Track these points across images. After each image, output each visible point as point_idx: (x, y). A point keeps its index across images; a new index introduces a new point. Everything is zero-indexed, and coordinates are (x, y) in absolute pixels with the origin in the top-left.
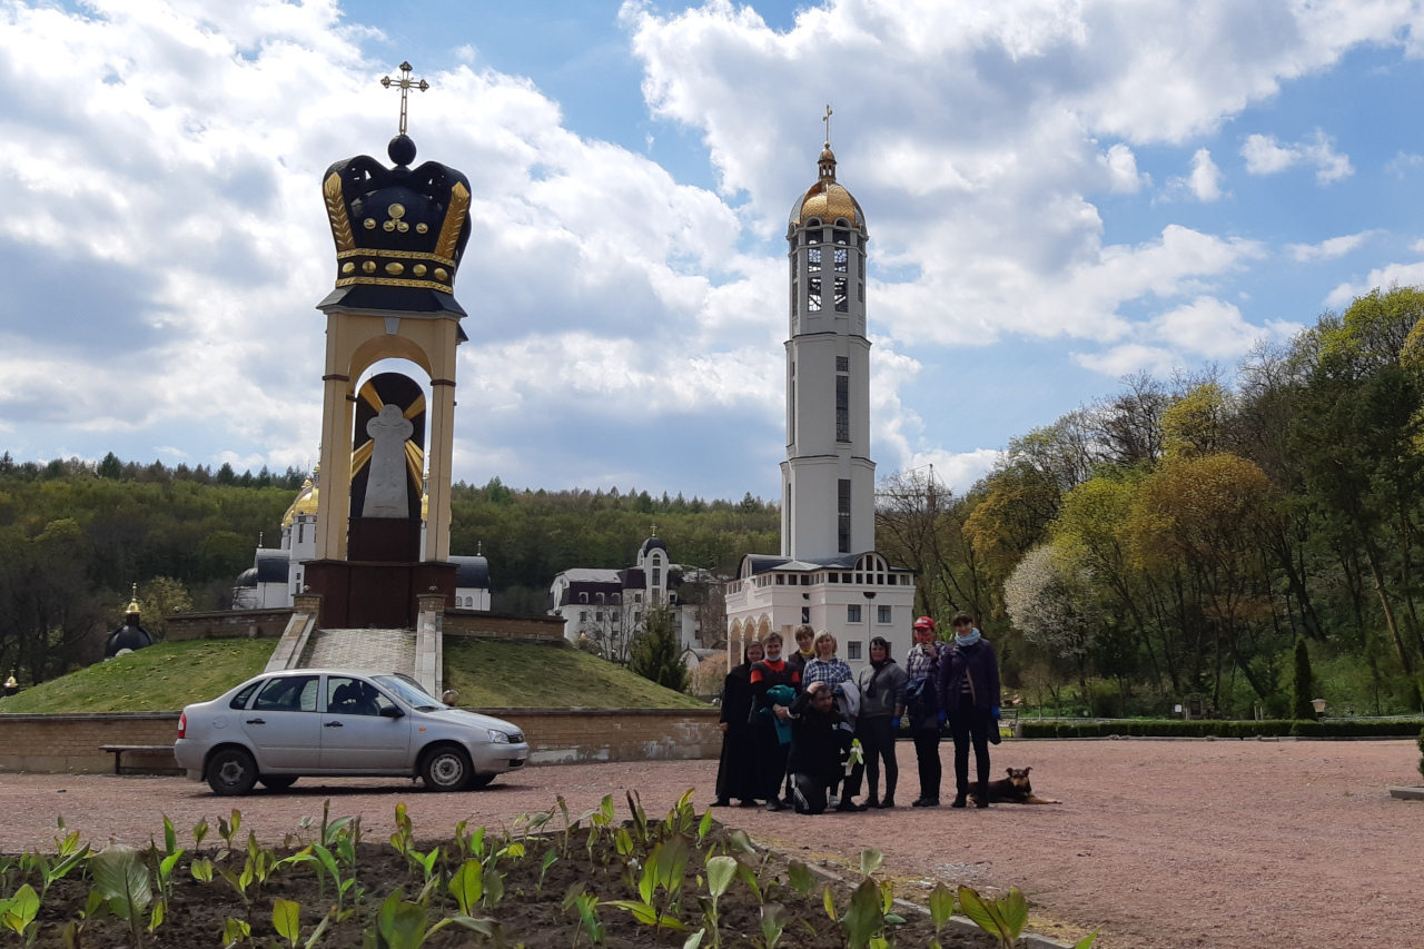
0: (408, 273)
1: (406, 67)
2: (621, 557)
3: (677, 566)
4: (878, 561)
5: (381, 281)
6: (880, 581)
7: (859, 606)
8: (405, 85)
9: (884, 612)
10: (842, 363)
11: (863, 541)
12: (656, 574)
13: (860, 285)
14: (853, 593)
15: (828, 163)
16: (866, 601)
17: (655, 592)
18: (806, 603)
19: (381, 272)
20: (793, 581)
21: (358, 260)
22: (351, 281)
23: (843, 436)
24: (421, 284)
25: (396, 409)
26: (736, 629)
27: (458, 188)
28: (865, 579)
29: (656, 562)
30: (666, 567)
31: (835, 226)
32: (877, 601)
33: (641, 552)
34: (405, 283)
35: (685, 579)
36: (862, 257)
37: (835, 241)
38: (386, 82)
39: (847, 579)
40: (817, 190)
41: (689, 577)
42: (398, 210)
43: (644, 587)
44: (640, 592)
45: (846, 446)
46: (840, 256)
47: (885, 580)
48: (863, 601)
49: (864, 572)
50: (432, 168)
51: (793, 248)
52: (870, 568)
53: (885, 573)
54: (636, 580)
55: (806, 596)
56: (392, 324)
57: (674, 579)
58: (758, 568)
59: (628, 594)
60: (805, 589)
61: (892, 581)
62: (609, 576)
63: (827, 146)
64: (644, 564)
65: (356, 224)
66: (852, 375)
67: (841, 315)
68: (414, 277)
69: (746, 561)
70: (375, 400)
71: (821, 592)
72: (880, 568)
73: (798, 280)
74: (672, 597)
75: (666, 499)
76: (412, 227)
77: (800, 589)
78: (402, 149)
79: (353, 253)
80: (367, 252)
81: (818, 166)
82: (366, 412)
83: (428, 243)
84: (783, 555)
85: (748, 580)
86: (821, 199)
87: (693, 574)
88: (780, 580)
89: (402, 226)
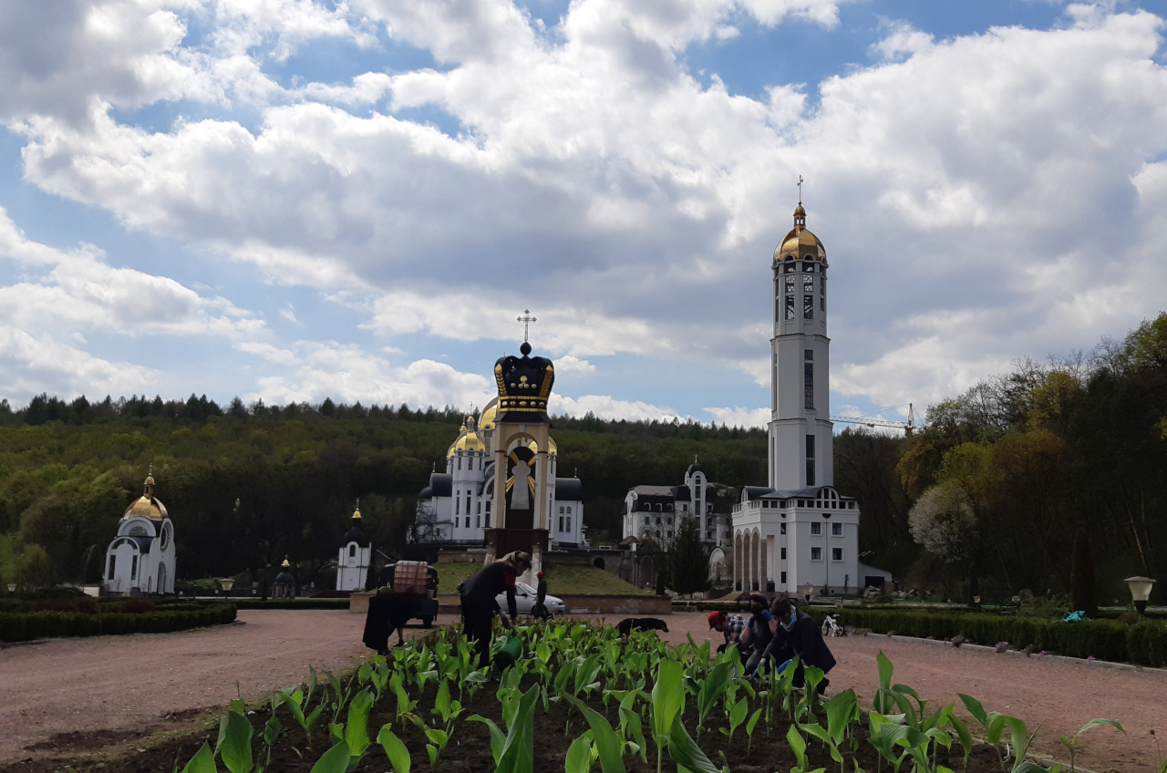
0: (528, 406)
1: (527, 312)
2: (673, 477)
3: (711, 484)
4: (833, 493)
5: (518, 410)
6: (834, 506)
7: (819, 523)
8: (527, 320)
9: (837, 527)
10: (809, 355)
11: (824, 476)
12: (698, 489)
13: (822, 299)
14: (815, 514)
15: (800, 214)
16: (824, 520)
17: (698, 504)
18: (783, 521)
19: (517, 406)
20: (774, 505)
21: (508, 401)
22: (505, 410)
23: (809, 405)
24: (534, 410)
25: (524, 462)
26: (739, 537)
27: (549, 368)
28: (823, 504)
29: (698, 482)
30: (704, 485)
31: (804, 260)
32: (832, 520)
33: (687, 474)
34: (528, 410)
35: (718, 494)
36: (823, 280)
37: (804, 269)
38: (519, 319)
39: (810, 505)
40: (792, 235)
41: (721, 493)
42: (523, 379)
43: (690, 500)
44: (686, 503)
45: (810, 411)
46: (807, 279)
47: (838, 505)
48: (822, 520)
49: (823, 500)
50: (537, 359)
51: (776, 275)
52: (826, 497)
53: (837, 500)
54: (684, 494)
55: (784, 516)
56: (521, 428)
57: (711, 494)
58: (753, 496)
59: (679, 506)
60: (782, 511)
61: (842, 506)
62: (664, 491)
63: (800, 204)
64: (689, 482)
65: (507, 385)
66: (815, 362)
67: (808, 321)
68: (531, 407)
69: (744, 490)
70: (515, 457)
71: (792, 511)
72: (834, 497)
73: (779, 297)
74: (710, 507)
75: (713, 425)
76: (530, 386)
77: (779, 510)
78: (526, 348)
79: (507, 398)
80: (512, 397)
81: (793, 218)
82: (511, 464)
83: (536, 392)
84: (770, 486)
85: (745, 503)
86: (794, 242)
87: (724, 491)
88: (765, 505)
89: (526, 385)
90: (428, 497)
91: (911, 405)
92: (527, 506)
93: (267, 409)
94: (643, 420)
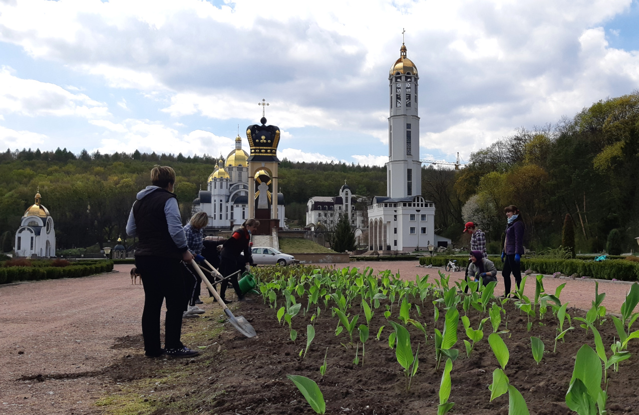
0: (266, 152)
1: (264, 100)
2: (334, 192)
3: (354, 196)
4: (421, 199)
5: (261, 154)
6: (422, 206)
7: (414, 215)
8: (264, 104)
9: (423, 216)
10: (409, 126)
11: (416, 191)
12: (347, 198)
13: (416, 96)
14: (412, 210)
15: (404, 50)
16: (417, 213)
17: (347, 206)
18: (395, 214)
19: (260, 152)
20: (391, 206)
21: (255, 149)
22: (253, 154)
23: (409, 153)
24: (270, 155)
25: (264, 183)
26: (371, 222)
27: (277, 131)
28: (416, 205)
29: (347, 194)
30: (350, 196)
31: (406, 75)
32: (421, 213)
33: (341, 190)
34: (266, 154)
35: (358, 201)
36: (416, 86)
37: (406, 80)
38: (259, 104)
39: (410, 205)
40: (399, 61)
41: (359, 200)
42: (263, 137)
43: (342, 204)
44: (341, 205)
45: (409, 156)
46: (408, 85)
47: (424, 205)
48: (416, 213)
49: (416, 203)
50: (270, 126)
51: (391, 83)
52: (418, 201)
53: (424, 203)
54: (339, 201)
55: (395, 211)
56: (263, 164)
57: (354, 201)
58: (379, 201)
59: (336, 207)
60: (395, 209)
61: (426, 206)
62: (329, 199)
63: (403, 44)
64: (342, 195)
65: (254, 141)
66: (412, 130)
67: (408, 108)
68: (268, 153)
69: (374, 198)
70: (259, 181)
71: (400, 209)
72: (422, 201)
73: (392, 95)
74: (353, 207)
75: (353, 165)
76: (267, 141)
77: (393, 208)
78: (264, 120)
80: (257, 148)
81: (400, 51)
82: (257, 184)
83: (270, 145)
84: (388, 196)
85: (375, 205)
86: (400, 65)
87: (361, 199)
88: (386, 206)
89: (265, 141)
90: (198, 203)
91: (458, 153)
92: (267, 207)
93: (102, 156)
94: (314, 162)
